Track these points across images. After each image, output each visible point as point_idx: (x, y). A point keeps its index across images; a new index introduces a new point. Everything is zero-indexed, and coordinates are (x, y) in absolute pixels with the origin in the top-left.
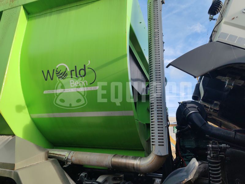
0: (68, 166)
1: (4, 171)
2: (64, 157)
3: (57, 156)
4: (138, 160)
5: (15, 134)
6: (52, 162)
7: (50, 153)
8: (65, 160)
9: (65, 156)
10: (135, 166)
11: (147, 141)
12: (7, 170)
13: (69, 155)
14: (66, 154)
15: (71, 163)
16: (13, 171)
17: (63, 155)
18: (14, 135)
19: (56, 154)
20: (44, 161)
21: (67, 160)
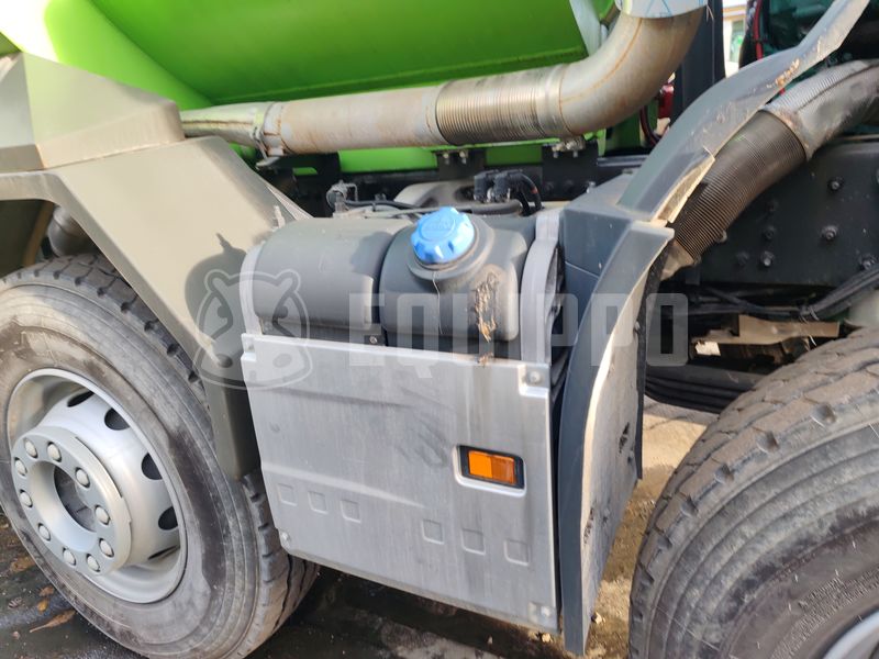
0: (276, 163)
1: (13, 178)
2: (250, 130)
3: (222, 127)
4: (549, 82)
5: (20, 48)
6: (203, 145)
7: (185, 122)
8: (255, 139)
9: (251, 123)
10: (540, 113)
11: (601, 23)
12: (22, 174)
13: (269, 119)
14: (254, 118)
15: (284, 151)
16: (40, 173)
17: (245, 123)
18: (15, 52)
19: (217, 122)
20: (167, 142)
21: (261, 136)
